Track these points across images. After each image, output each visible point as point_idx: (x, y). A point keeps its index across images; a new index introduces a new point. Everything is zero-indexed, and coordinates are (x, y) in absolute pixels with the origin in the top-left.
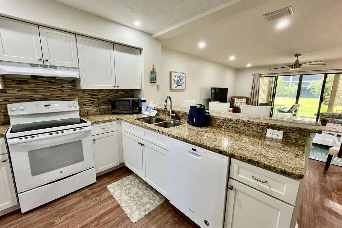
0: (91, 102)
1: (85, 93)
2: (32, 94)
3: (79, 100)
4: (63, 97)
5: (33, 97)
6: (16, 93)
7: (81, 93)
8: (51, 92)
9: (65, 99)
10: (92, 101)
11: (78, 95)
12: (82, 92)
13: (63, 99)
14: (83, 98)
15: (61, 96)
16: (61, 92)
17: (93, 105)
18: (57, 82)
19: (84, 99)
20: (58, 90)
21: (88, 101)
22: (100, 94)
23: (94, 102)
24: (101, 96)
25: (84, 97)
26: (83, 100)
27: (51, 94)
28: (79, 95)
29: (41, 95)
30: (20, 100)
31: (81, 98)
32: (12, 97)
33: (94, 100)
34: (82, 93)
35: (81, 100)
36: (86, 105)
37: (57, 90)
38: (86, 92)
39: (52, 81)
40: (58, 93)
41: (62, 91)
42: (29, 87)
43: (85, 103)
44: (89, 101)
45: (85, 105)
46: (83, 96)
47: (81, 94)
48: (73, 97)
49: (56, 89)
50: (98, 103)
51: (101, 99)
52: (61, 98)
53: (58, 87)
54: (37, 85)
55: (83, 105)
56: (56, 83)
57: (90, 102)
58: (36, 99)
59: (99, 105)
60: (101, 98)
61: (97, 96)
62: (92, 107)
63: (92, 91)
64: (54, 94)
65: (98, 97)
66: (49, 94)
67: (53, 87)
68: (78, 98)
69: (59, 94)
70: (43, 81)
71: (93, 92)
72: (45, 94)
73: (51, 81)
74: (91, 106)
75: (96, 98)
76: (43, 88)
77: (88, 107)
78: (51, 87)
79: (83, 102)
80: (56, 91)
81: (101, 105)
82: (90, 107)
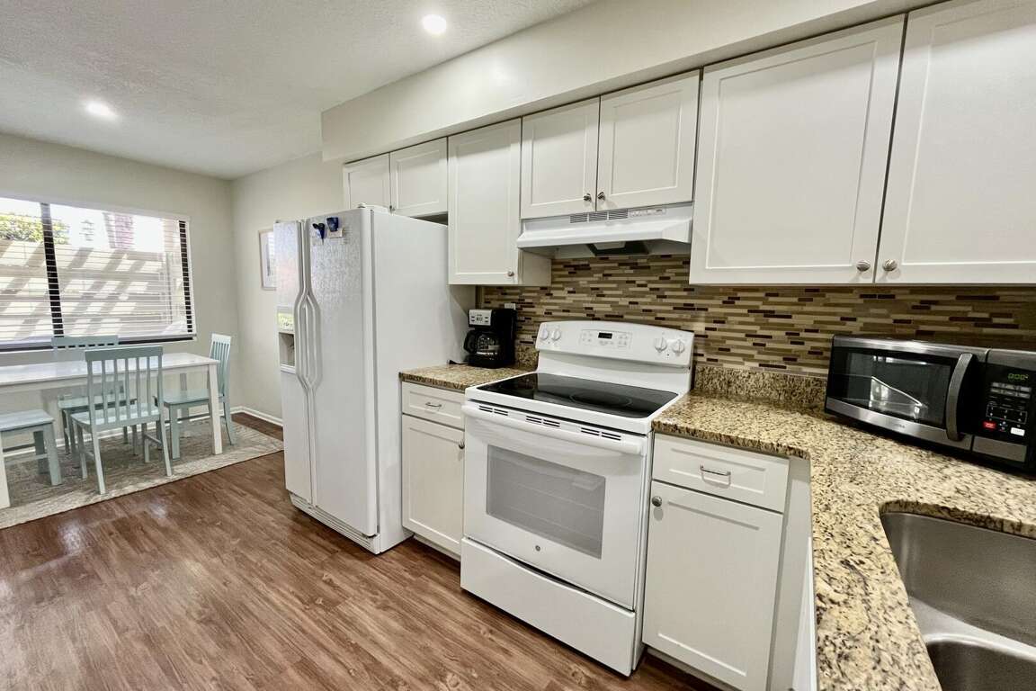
0: (754, 344)
1: (737, 302)
2: (592, 302)
3: (707, 329)
4: (659, 315)
5: (591, 308)
6: (564, 298)
7: (720, 302)
8: (631, 297)
9: (663, 322)
10: (758, 341)
11: (706, 310)
12: (726, 299)
13: (659, 322)
14: (723, 322)
15: (657, 311)
16: (658, 297)
17: (757, 357)
18: (651, 264)
19: (726, 326)
20: (651, 289)
21: (743, 335)
22: (806, 309)
23: (769, 345)
24: (808, 321)
25: (730, 318)
26: (720, 330)
27: (630, 303)
28: (710, 310)
29: (609, 305)
30: (571, 314)
31: (715, 322)
32: (557, 307)
33: (770, 337)
34: (724, 302)
35: (714, 329)
36: (732, 351)
37: (647, 289)
38: (738, 299)
39: (638, 261)
40: (649, 300)
41: (659, 293)
42: (590, 282)
43: (728, 342)
44: (747, 336)
45: (726, 351)
46: (725, 314)
47: (721, 307)
48: (689, 317)
49: (645, 286)
50: (790, 350)
51: (803, 335)
52: (652, 318)
53: (650, 282)
54: (604, 275)
55: (720, 349)
56: (649, 267)
57: (749, 343)
58: (597, 315)
59: (791, 359)
60: (807, 331)
61: (790, 317)
62: (756, 365)
63: (768, 295)
64: (637, 303)
65: (793, 325)
66: (624, 302)
67: (640, 280)
68: (706, 322)
69: (650, 304)
70: (620, 264)
71: (771, 299)
72: (617, 302)
73: (637, 264)
74: (749, 358)
75: (779, 327)
76: (614, 286)
77: (740, 359)
78: (634, 282)
79: (723, 337)
80: (643, 295)
81: (799, 360)
82: (747, 363)
